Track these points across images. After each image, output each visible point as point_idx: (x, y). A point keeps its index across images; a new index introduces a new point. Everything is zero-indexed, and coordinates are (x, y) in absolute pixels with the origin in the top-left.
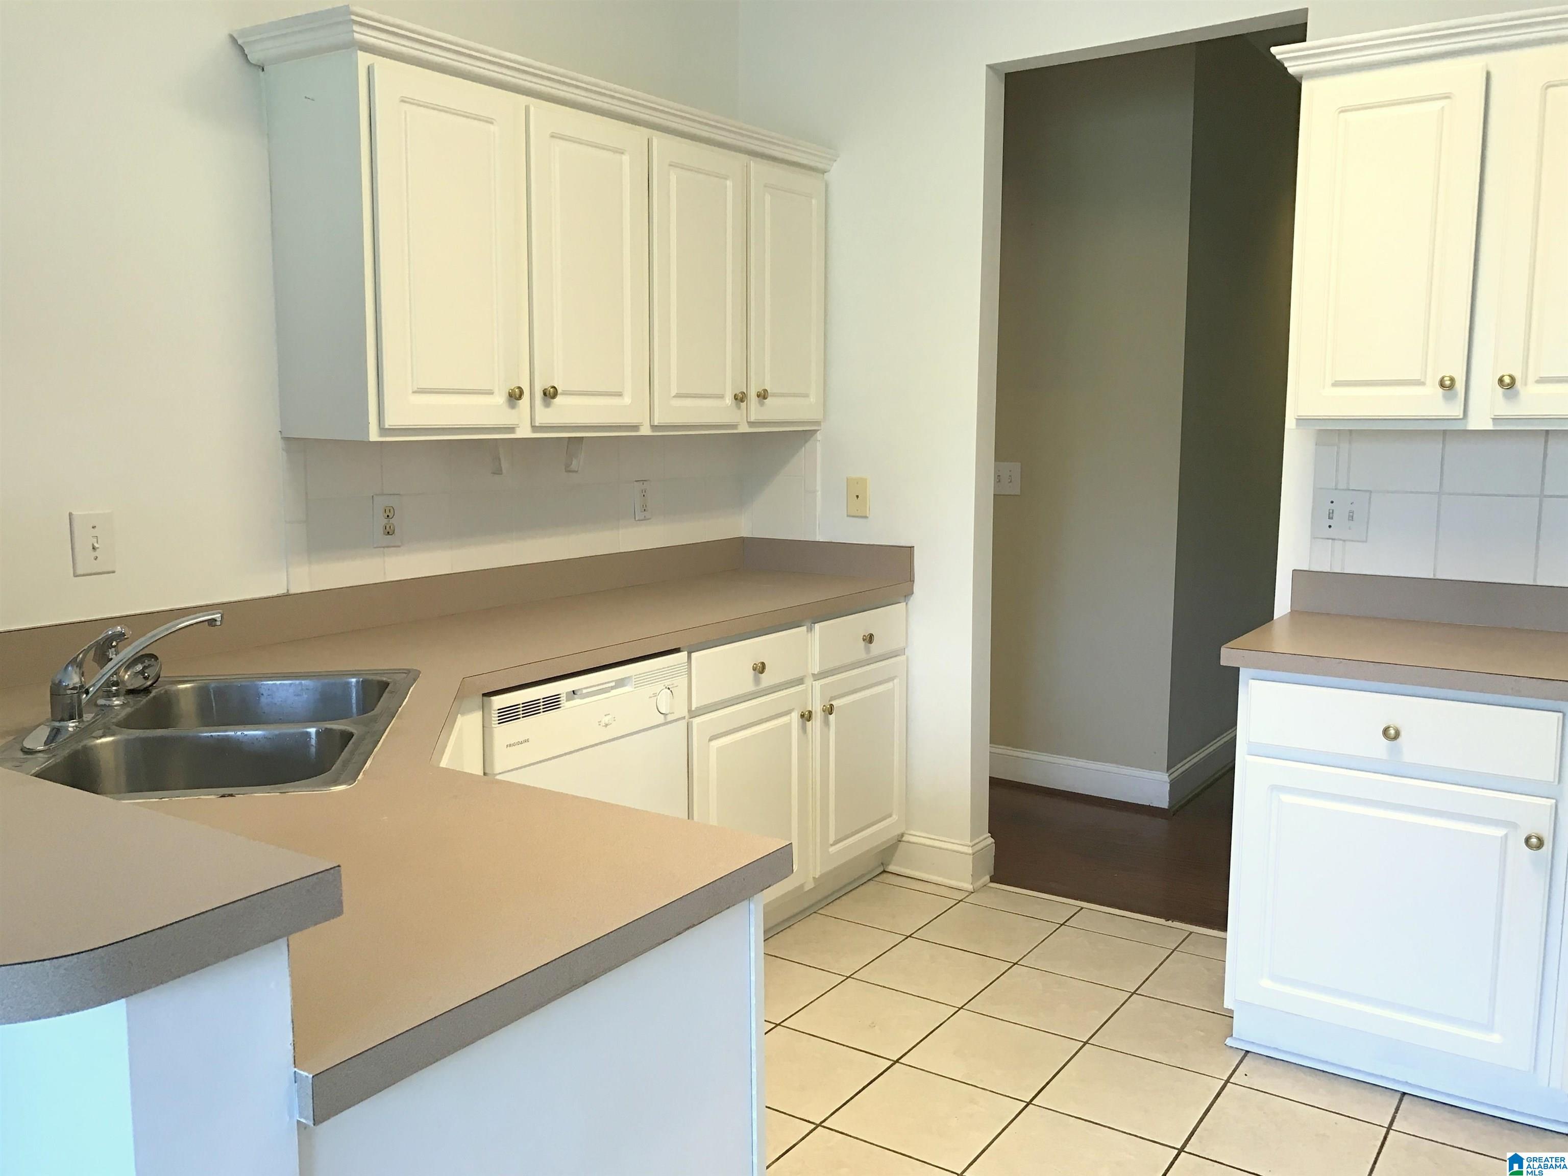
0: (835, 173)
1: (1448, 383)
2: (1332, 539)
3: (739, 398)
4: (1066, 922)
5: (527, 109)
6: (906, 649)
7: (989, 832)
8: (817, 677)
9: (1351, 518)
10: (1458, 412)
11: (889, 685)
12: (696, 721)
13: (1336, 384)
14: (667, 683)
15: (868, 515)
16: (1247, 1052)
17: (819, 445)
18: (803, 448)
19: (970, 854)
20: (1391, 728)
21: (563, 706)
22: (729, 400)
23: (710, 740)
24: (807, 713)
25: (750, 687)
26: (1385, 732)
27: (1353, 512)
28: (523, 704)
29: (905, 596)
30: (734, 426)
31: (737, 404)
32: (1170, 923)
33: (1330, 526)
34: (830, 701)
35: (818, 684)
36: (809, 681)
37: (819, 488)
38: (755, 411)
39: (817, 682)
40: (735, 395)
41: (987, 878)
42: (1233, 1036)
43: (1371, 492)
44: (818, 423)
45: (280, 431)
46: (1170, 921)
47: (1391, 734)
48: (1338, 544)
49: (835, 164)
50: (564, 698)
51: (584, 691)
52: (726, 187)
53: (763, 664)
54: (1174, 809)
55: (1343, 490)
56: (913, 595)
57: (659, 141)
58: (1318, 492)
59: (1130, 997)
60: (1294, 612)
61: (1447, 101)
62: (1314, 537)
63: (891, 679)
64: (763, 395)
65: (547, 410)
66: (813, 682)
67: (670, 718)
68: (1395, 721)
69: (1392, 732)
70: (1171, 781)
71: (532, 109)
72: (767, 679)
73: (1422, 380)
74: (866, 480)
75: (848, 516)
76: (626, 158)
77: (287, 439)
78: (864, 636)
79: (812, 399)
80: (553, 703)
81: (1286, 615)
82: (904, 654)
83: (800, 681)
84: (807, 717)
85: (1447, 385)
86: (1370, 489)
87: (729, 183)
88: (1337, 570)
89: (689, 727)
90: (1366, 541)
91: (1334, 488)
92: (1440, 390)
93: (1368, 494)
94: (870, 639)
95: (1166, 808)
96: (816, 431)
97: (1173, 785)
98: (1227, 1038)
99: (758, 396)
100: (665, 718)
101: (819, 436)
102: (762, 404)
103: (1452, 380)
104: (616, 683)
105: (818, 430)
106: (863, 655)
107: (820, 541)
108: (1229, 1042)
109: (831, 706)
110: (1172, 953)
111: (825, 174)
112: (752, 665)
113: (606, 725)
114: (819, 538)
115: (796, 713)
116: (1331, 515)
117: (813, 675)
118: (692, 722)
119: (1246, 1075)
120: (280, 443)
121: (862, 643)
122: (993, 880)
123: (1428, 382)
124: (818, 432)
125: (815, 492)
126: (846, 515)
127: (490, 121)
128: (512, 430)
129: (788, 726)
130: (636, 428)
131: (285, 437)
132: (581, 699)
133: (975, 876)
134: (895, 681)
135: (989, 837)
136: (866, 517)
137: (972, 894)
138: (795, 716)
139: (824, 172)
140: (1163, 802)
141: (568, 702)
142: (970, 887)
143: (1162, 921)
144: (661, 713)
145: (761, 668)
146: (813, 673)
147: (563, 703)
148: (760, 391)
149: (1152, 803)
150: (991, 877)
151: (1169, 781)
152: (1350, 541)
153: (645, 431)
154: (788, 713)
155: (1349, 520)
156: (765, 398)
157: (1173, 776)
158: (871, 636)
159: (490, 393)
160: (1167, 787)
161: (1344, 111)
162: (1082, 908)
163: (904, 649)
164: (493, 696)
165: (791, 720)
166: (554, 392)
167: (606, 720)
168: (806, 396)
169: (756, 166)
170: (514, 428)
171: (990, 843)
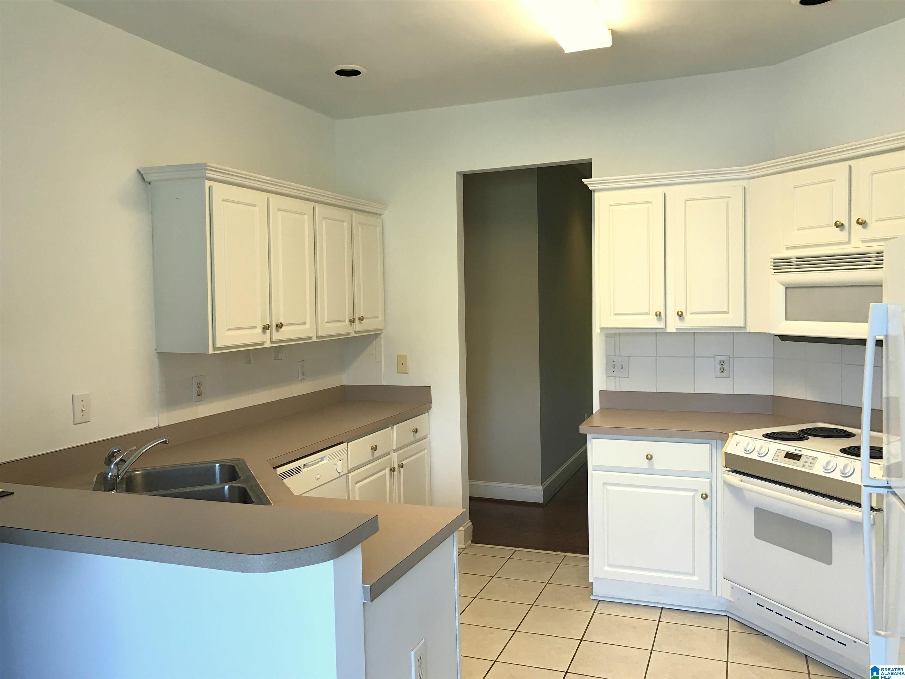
0: (387, 215)
1: (658, 314)
2: (615, 377)
3: (352, 321)
4: (510, 557)
5: (268, 199)
6: (429, 435)
7: (470, 520)
8: (395, 451)
9: (622, 368)
10: (662, 325)
11: (422, 453)
12: (350, 475)
13: (616, 314)
14: (340, 458)
15: (408, 372)
16: (599, 600)
17: (382, 340)
18: (375, 342)
19: (463, 531)
20: (649, 455)
21: (303, 471)
22: (347, 322)
23: (356, 484)
24: (393, 468)
25: (370, 457)
26: (647, 457)
27: (622, 365)
28: (288, 471)
29: (428, 410)
30: (349, 334)
31: (350, 323)
32: (555, 553)
33: (614, 372)
34: (401, 461)
35: (395, 455)
36: (392, 453)
37: (383, 360)
38: (358, 326)
39: (395, 453)
40: (350, 320)
41: (470, 541)
42: (593, 594)
43: (629, 356)
44: (381, 330)
45: (155, 350)
46: (555, 552)
47: (649, 458)
48: (617, 379)
49: (386, 211)
50: (303, 467)
51: (309, 464)
52: (344, 226)
53: (376, 446)
54: (546, 503)
55: (618, 356)
56: (431, 409)
57: (319, 208)
58: (608, 357)
59: (546, 585)
60: (602, 409)
61: (650, 204)
62: (608, 376)
63: (424, 450)
64: (361, 319)
65: (278, 333)
66: (394, 454)
67: (341, 474)
68: (650, 452)
69: (649, 456)
70: (543, 489)
71: (271, 199)
72: (377, 453)
73: (649, 313)
74: (407, 355)
75: (398, 373)
76: (306, 217)
77: (159, 353)
78: (413, 430)
79: (380, 319)
80: (298, 470)
81: (598, 410)
82: (428, 438)
83: (388, 454)
84: (392, 470)
85: (658, 315)
86: (629, 355)
87: (345, 224)
88: (617, 390)
89: (348, 477)
90: (628, 377)
91: (614, 355)
92: (656, 317)
93: (628, 357)
94: (416, 431)
95: (542, 502)
96: (380, 333)
97: (545, 491)
98: (590, 596)
99: (359, 319)
100: (339, 474)
101: (382, 335)
102: (360, 323)
103: (660, 313)
104: (321, 459)
105: (382, 333)
106: (412, 439)
107: (384, 385)
108: (592, 597)
109: (402, 464)
110: (559, 565)
111: (382, 216)
112: (371, 447)
113: (318, 479)
114: (384, 384)
115: (388, 468)
116: (614, 367)
117: (393, 450)
118: (349, 475)
119: (601, 609)
120: (156, 356)
121: (412, 433)
122: (472, 543)
123: (651, 314)
124: (382, 334)
125: (380, 362)
126: (397, 373)
127: (254, 206)
128: (262, 344)
129: (385, 474)
130: (310, 338)
131: (158, 352)
132: (308, 467)
133: (466, 541)
134: (425, 450)
135: (469, 522)
136: (407, 373)
137: (465, 550)
138: (387, 470)
139: (381, 215)
140: (540, 500)
141: (304, 469)
142: (464, 546)
143: (552, 552)
144: (338, 472)
145: (375, 448)
146: (393, 449)
147: (303, 470)
148: (360, 317)
149: (535, 501)
150: (472, 541)
151: (542, 490)
152: (622, 377)
153: (314, 339)
154: (385, 469)
155: (621, 368)
156: (362, 320)
157: (544, 487)
158: (416, 429)
159: (255, 327)
160: (542, 493)
161: (611, 205)
162: (516, 550)
163: (428, 435)
164: (277, 468)
165: (386, 472)
166: (281, 325)
167: (318, 476)
168: (377, 317)
169: (354, 214)
170: (264, 343)
171: (470, 524)
